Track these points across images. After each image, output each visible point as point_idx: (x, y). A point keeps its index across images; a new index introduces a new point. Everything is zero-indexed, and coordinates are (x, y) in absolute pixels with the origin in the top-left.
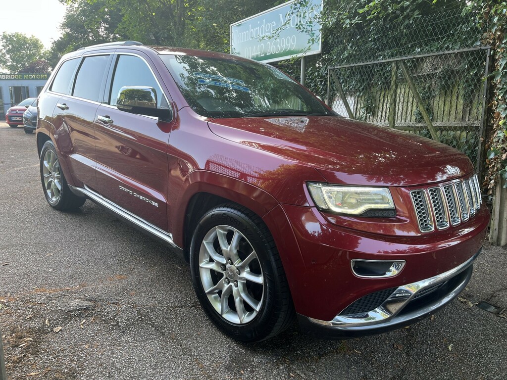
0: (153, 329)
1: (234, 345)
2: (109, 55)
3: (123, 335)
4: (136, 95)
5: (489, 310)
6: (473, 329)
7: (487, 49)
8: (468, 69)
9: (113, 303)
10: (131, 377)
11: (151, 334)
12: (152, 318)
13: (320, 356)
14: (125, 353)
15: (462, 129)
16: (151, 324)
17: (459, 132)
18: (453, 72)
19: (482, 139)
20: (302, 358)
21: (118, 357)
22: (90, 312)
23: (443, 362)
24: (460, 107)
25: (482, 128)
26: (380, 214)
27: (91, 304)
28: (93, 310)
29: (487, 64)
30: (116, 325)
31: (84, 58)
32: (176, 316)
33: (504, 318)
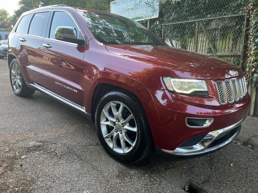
0: (76, 157)
1: (120, 165)
2: (49, 12)
3: (60, 160)
4: (65, 31)
5: (248, 146)
6: (242, 156)
7: (245, 15)
8: (235, 26)
9: (53, 144)
10: (66, 182)
11: (75, 159)
12: (75, 151)
13: (166, 170)
14: (61, 169)
15: (231, 56)
16: (75, 155)
17: (229, 58)
18: (227, 27)
19: (242, 61)
20: (156, 171)
21: (57, 172)
22: (41, 148)
23: (229, 172)
24: (231, 46)
25: (242, 55)
26: (200, 94)
27: (41, 144)
28: (42, 147)
29: (245, 23)
30: (55, 155)
31: (35, 14)
32: (88, 150)
33: (256, 150)
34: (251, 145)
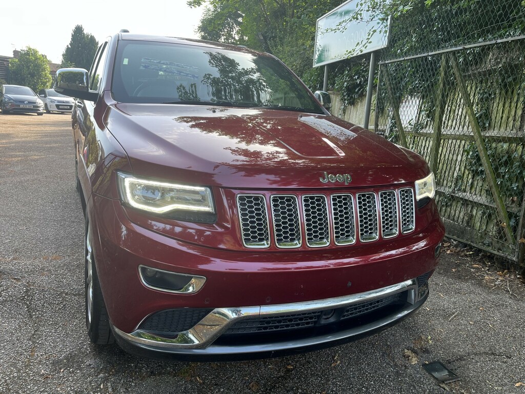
0: (26, 309)
11: (20, 314)
12: (35, 299)
16: (27, 305)
17: (515, 145)
24: (519, 113)
32: (61, 302)
33: (444, 389)
34: (449, 372)
